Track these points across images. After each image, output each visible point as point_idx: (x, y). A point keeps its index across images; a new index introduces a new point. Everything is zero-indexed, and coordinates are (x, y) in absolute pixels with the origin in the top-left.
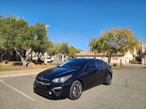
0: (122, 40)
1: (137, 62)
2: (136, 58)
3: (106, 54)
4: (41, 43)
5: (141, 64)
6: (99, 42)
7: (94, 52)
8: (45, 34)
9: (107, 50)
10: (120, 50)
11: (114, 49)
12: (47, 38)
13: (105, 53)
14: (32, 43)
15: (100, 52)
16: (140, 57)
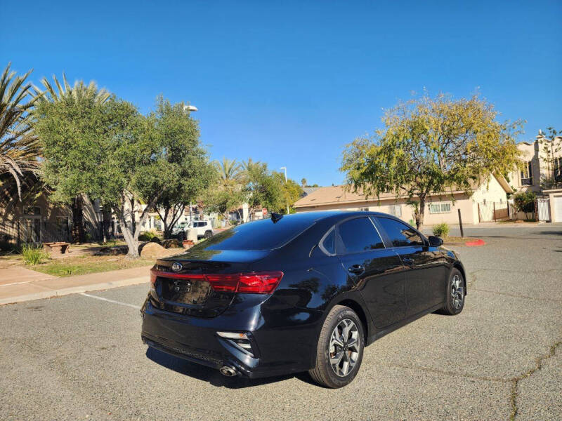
0: (457, 141)
1: (521, 215)
2: (519, 200)
3: (404, 193)
4: (184, 174)
5: (535, 220)
6: (379, 154)
7: (360, 190)
8: (194, 143)
9: (408, 181)
10: (453, 176)
11: (434, 174)
12: (203, 153)
13: (403, 191)
14: (156, 177)
15: (382, 188)
16: (531, 197)
